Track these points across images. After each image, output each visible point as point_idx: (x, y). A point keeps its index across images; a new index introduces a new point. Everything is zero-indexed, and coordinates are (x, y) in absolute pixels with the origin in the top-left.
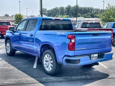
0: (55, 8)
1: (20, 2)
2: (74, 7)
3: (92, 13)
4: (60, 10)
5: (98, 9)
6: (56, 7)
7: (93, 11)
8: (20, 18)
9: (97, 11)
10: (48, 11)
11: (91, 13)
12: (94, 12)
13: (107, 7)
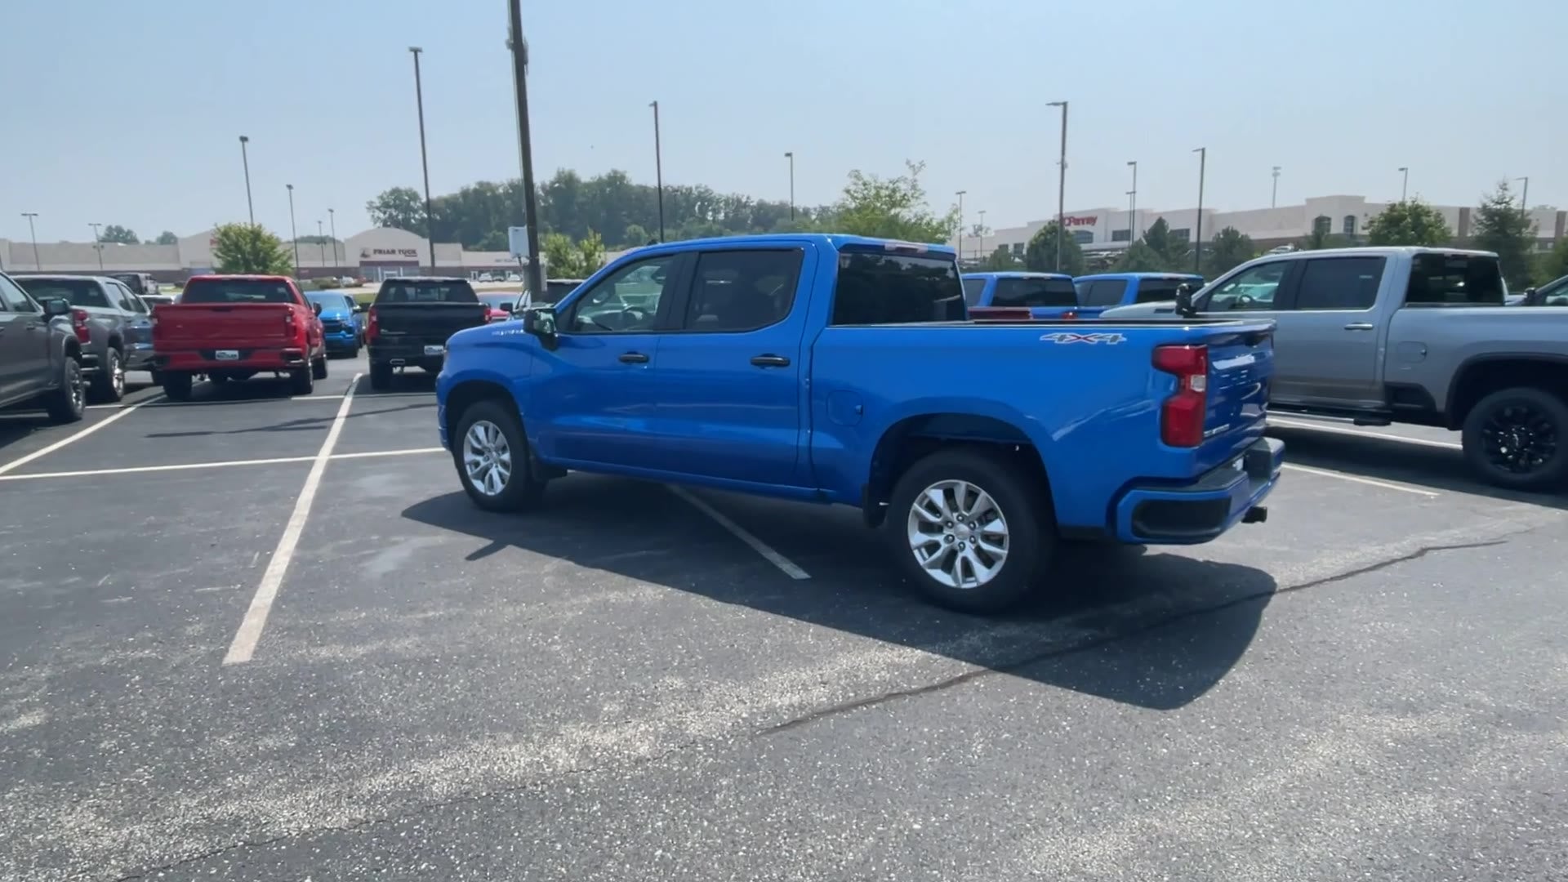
0: (475, 191)
1: (244, 139)
2: (600, 184)
3: (706, 226)
4: (508, 203)
5: (739, 201)
6: (481, 184)
7: (716, 212)
8: (256, 252)
9: (736, 210)
10: (429, 206)
11: (703, 220)
12: (721, 216)
13: (848, 191)
